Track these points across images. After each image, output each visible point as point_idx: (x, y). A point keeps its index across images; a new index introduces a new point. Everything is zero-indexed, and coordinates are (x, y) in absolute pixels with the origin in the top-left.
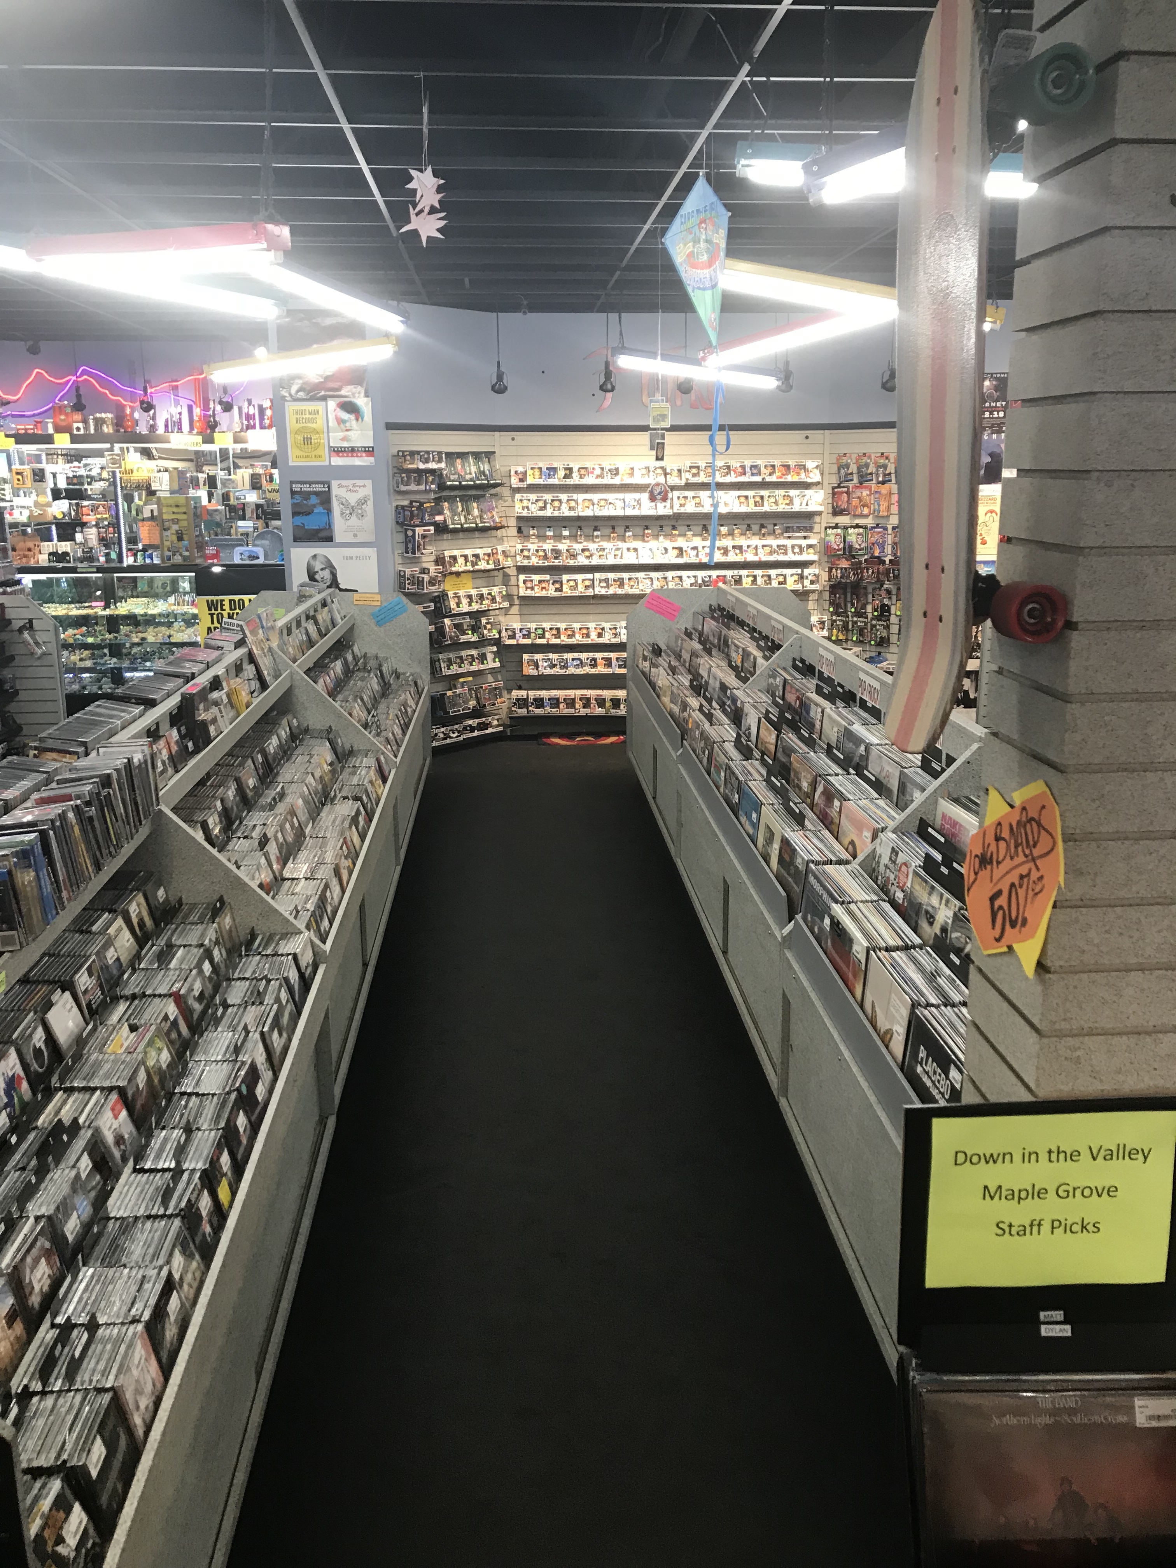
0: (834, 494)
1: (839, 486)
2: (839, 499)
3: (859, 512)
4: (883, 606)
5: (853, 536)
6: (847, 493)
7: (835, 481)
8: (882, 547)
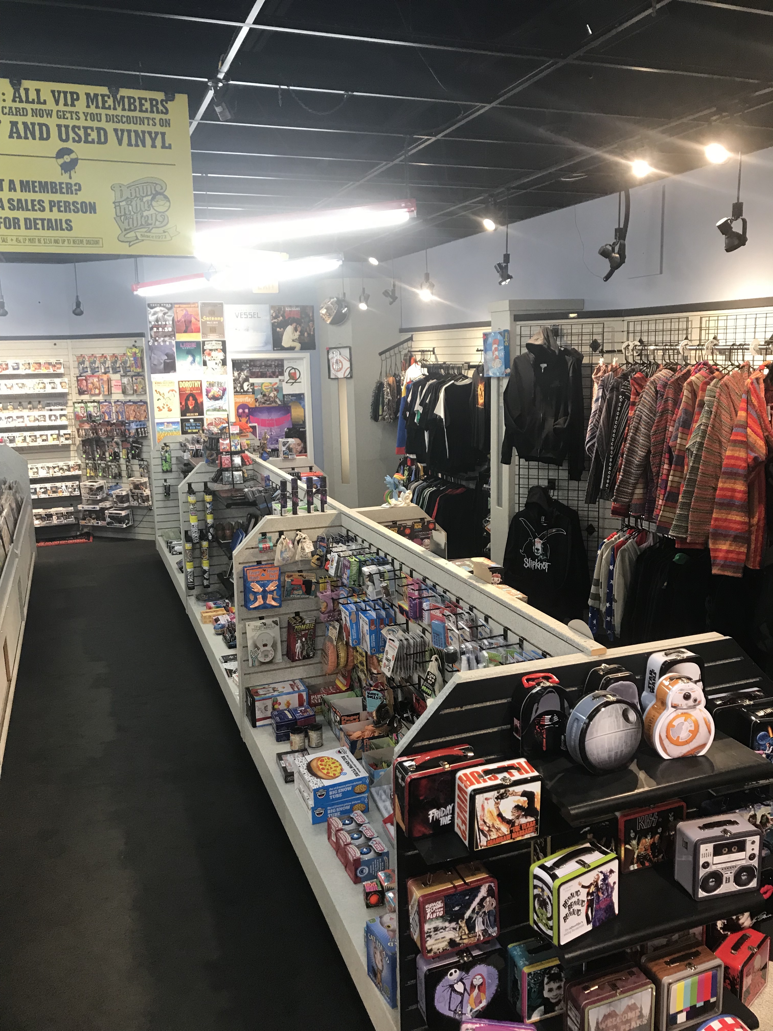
0: (78, 380)
1: (80, 376)
2: (81, 384)
3: (93, 392)
4: (115, 453)
5: (91, 408)
6: (86, 380)
7: (77, 372)
8: (109, 414)
